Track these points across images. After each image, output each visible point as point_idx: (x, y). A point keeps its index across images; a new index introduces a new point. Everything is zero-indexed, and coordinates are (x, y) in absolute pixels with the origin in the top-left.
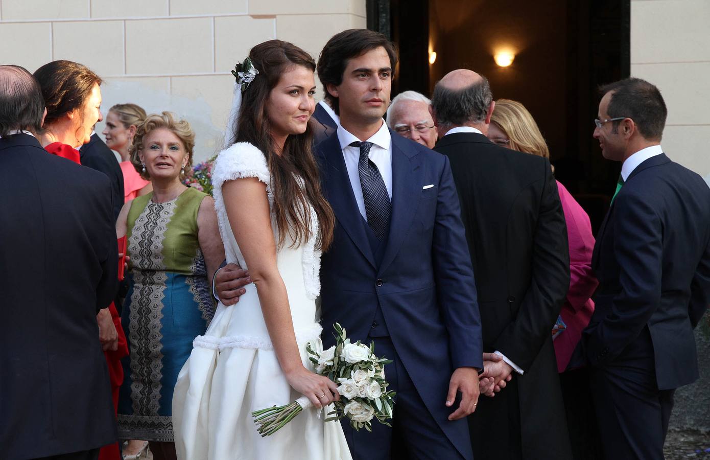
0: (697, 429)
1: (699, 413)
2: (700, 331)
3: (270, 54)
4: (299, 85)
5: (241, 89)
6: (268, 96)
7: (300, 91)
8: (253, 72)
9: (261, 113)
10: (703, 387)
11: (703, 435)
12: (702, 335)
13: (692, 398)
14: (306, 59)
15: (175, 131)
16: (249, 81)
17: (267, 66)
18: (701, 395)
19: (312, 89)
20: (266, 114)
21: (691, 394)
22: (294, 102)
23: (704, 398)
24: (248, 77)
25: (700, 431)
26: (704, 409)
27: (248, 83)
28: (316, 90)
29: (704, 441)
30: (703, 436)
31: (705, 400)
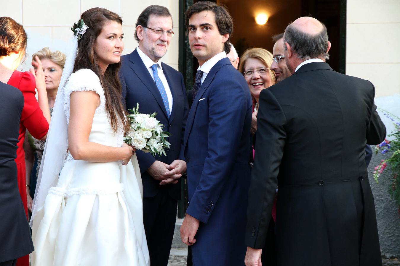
0: (384, 255)
1: (385, 245)
2: (387, 193)
3: (94, 16)
4: (114, 33)
5: (78, 39)
6: (95, 41)
7: (115, 37)
8: (85, 27)
9: (92, 52)
10: (389, 228)
11: (388, 258)
12: (389, 196)
13: (382, 235)
14: (116, 17)
15: (51, 59)
16: (82, 33)
17: (93, 22)
18: (387, 234)
19: (122, 35)
20: (95, 53)
21: (381, 233)
22: (111, 44)
23: (389, 236)
24: (82, 31)
25: (386, 256)
26: (389, 242)
27: (82, 35)
28: (124, 36)
29: (389, 262)
30: (388, 260)
31: (390, 237)
